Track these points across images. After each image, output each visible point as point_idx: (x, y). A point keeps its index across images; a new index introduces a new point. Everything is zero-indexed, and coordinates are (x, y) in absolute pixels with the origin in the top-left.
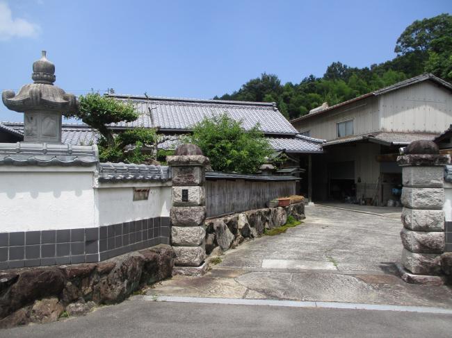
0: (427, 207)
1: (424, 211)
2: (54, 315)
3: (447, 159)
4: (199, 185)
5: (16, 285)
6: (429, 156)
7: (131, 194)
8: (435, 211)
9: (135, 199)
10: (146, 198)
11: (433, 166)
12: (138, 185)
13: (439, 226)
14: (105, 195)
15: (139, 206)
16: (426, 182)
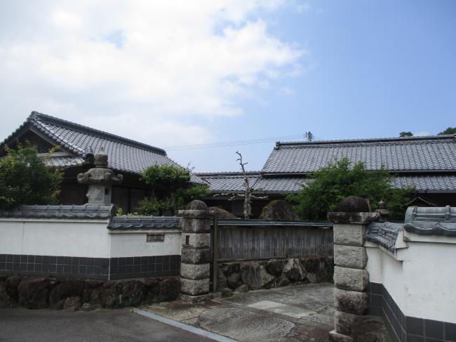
0: (347, 264)
1: (344, 269)
2: (73, 308)
3: (360, 217)
4: (196, 232)
5: (58, 287)
6: (344, 214)
7: (145, 237)
8: (355, 270)
9: (147, 241)
10: (163, 241)
11: (348, 223)
12: (150, 231)
13: (356, 285)
14: (117, 238)
15: (153, 246)
16: (345, 240)
